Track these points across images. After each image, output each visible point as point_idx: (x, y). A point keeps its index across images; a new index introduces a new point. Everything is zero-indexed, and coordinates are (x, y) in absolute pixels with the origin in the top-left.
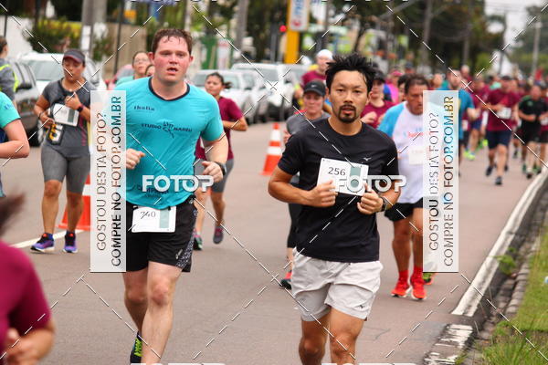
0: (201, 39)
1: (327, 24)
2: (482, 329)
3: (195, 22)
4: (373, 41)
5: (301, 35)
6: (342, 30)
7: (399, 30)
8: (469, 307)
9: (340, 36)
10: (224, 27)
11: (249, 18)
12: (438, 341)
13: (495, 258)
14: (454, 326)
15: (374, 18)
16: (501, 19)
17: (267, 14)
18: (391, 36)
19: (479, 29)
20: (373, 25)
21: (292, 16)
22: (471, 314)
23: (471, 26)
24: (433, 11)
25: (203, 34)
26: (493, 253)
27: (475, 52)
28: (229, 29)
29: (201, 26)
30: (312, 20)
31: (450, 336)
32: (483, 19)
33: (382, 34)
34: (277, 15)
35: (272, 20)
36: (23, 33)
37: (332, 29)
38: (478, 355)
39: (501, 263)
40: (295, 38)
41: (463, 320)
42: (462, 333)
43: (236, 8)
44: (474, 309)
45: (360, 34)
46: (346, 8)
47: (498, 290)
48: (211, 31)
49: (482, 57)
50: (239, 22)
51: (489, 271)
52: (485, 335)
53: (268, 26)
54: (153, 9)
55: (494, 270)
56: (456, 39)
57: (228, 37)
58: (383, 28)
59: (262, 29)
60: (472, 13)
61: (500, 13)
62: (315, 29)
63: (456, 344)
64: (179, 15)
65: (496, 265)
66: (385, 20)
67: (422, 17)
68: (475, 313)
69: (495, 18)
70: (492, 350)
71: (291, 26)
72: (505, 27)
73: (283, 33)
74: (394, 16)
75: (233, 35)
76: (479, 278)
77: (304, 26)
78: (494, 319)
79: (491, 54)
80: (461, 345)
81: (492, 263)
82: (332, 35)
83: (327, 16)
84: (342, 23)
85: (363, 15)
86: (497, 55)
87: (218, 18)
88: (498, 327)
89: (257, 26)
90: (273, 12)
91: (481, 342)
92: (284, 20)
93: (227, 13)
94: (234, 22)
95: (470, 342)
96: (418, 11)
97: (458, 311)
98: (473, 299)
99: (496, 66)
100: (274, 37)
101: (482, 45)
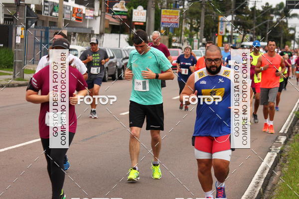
0: (187, 39)
1: (232, 32)
2: (290, 137)
3: (185, 34)
4: (249, 38)
5: (223, 37)
6: (238, 35)
7: (257, 34)
8: (285, 130)
9: (237, 37)
10: (196, 35)
11: (204, 31)
12: (275, 142)
13: (294, 112)
14: (280, 137)
15: (249, 30)
16: (294, 29)
17: (211, 30)
18: (255, 36)
19: (286, 32)
20: (248, 32)
21: (220, 30)
22: (286, 132)
23: (283, 32)
24: (269, 27)
25: (188, 38)
26: (293, 111)
27: (285, 41)
28: (197, 36)
29: (187, 35)
30: (227, 31)
31: (279, 140)
32: (287, 29)
33: (252, 36)
34: (214, 30)
35: (212, 32)
36: (126, 39)
37: (234, 34)
38: (288, 147)
39: (296, 114)
40: (221, 38)
41: (283, 134)
42: (283, 139)
43: (200, 28)
44: (287, 131)
45: (244, 36)
46: (239, 27)
47: (295, 124)
48: (191, 36)
49: (287, 42)
50: (201, 33)
51: (292, 117)
52: (291, 139)
53: (211, 34)
54: (170, 30)
55: (293, 117)
56: (278, 36)
57: (197, 38)
58: (252, 33)
59: (209, 35)
60: (283, 27)
61: (294, 27)
62: (227, 34)
63: (281, 143)
64: (180, 31)
65: (294, 115)
66: (253, 30)
67: (266, 29)
68: (288, 132)
69: (291, 29)
70: (293, 144)
71: (219, 34)
72: (295, 32)
73: (217, 36)
74: (256, 29)
75: (199, 38)
76: (288, 120)
77: (224, 33)
78: (294, 134)
79: (291, 41)
80: (283, 143)
81: (293, 115)
82: (234, 36)
83: (232, 30)
84: (238, 32)
85: (245, 29)
86: (293, 42)
87: (193, 32)
88: (295, 136)
89: (207, 34)
90: (213, 29)
91: (290, 142)
92: (217, 32)
93: (197, 30)
94: (199, 33)
95: (286, 142)
96: (264, 27)
97: (281, 131)
98: (287, 127)
99: (292, 45)
100: (213, 38)
101: (287, 38)
